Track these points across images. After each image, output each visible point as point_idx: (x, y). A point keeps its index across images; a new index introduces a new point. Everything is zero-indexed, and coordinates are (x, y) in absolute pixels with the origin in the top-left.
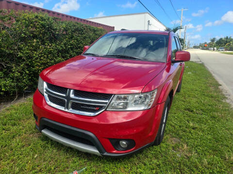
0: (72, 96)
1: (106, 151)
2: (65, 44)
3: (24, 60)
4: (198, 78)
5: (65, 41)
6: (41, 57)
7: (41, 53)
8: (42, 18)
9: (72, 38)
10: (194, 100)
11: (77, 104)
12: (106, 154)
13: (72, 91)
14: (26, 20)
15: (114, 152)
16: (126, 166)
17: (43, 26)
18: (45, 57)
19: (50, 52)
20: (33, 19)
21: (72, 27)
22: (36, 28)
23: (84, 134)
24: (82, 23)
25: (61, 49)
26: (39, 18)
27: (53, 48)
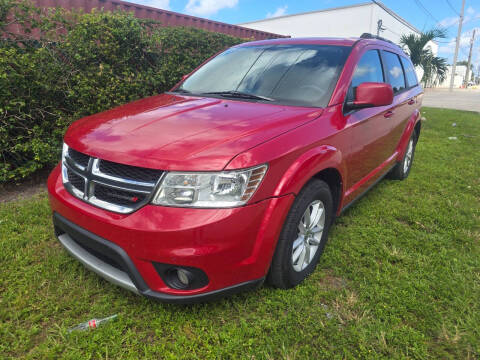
0: (96, 171)
1: (149, 288)
2: (166, 74)
3: (81, 105)
4: (469, 149)
5: (165, 68)
6: (112, 99)
7: (114, 92)
8: (115, 22)
9: (181, 60)
10: (431, 199)
11: (102, 187)
12: (148, 292)
13: (96, 161)
14: (84, 27)
15: (162, 289)
16: (198, 323)
17: (118, 38)
18: (122, 100)
19: (132, 91)
20: (97, 24)
21: (182, 39)
22: (103, 41)
23: (106, 247)
24: (205, 30)
25: (156, 83)
26: (110, 22)
27: (138, 82)
